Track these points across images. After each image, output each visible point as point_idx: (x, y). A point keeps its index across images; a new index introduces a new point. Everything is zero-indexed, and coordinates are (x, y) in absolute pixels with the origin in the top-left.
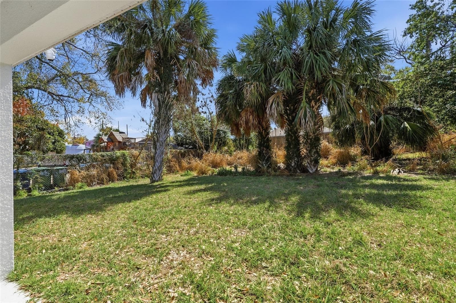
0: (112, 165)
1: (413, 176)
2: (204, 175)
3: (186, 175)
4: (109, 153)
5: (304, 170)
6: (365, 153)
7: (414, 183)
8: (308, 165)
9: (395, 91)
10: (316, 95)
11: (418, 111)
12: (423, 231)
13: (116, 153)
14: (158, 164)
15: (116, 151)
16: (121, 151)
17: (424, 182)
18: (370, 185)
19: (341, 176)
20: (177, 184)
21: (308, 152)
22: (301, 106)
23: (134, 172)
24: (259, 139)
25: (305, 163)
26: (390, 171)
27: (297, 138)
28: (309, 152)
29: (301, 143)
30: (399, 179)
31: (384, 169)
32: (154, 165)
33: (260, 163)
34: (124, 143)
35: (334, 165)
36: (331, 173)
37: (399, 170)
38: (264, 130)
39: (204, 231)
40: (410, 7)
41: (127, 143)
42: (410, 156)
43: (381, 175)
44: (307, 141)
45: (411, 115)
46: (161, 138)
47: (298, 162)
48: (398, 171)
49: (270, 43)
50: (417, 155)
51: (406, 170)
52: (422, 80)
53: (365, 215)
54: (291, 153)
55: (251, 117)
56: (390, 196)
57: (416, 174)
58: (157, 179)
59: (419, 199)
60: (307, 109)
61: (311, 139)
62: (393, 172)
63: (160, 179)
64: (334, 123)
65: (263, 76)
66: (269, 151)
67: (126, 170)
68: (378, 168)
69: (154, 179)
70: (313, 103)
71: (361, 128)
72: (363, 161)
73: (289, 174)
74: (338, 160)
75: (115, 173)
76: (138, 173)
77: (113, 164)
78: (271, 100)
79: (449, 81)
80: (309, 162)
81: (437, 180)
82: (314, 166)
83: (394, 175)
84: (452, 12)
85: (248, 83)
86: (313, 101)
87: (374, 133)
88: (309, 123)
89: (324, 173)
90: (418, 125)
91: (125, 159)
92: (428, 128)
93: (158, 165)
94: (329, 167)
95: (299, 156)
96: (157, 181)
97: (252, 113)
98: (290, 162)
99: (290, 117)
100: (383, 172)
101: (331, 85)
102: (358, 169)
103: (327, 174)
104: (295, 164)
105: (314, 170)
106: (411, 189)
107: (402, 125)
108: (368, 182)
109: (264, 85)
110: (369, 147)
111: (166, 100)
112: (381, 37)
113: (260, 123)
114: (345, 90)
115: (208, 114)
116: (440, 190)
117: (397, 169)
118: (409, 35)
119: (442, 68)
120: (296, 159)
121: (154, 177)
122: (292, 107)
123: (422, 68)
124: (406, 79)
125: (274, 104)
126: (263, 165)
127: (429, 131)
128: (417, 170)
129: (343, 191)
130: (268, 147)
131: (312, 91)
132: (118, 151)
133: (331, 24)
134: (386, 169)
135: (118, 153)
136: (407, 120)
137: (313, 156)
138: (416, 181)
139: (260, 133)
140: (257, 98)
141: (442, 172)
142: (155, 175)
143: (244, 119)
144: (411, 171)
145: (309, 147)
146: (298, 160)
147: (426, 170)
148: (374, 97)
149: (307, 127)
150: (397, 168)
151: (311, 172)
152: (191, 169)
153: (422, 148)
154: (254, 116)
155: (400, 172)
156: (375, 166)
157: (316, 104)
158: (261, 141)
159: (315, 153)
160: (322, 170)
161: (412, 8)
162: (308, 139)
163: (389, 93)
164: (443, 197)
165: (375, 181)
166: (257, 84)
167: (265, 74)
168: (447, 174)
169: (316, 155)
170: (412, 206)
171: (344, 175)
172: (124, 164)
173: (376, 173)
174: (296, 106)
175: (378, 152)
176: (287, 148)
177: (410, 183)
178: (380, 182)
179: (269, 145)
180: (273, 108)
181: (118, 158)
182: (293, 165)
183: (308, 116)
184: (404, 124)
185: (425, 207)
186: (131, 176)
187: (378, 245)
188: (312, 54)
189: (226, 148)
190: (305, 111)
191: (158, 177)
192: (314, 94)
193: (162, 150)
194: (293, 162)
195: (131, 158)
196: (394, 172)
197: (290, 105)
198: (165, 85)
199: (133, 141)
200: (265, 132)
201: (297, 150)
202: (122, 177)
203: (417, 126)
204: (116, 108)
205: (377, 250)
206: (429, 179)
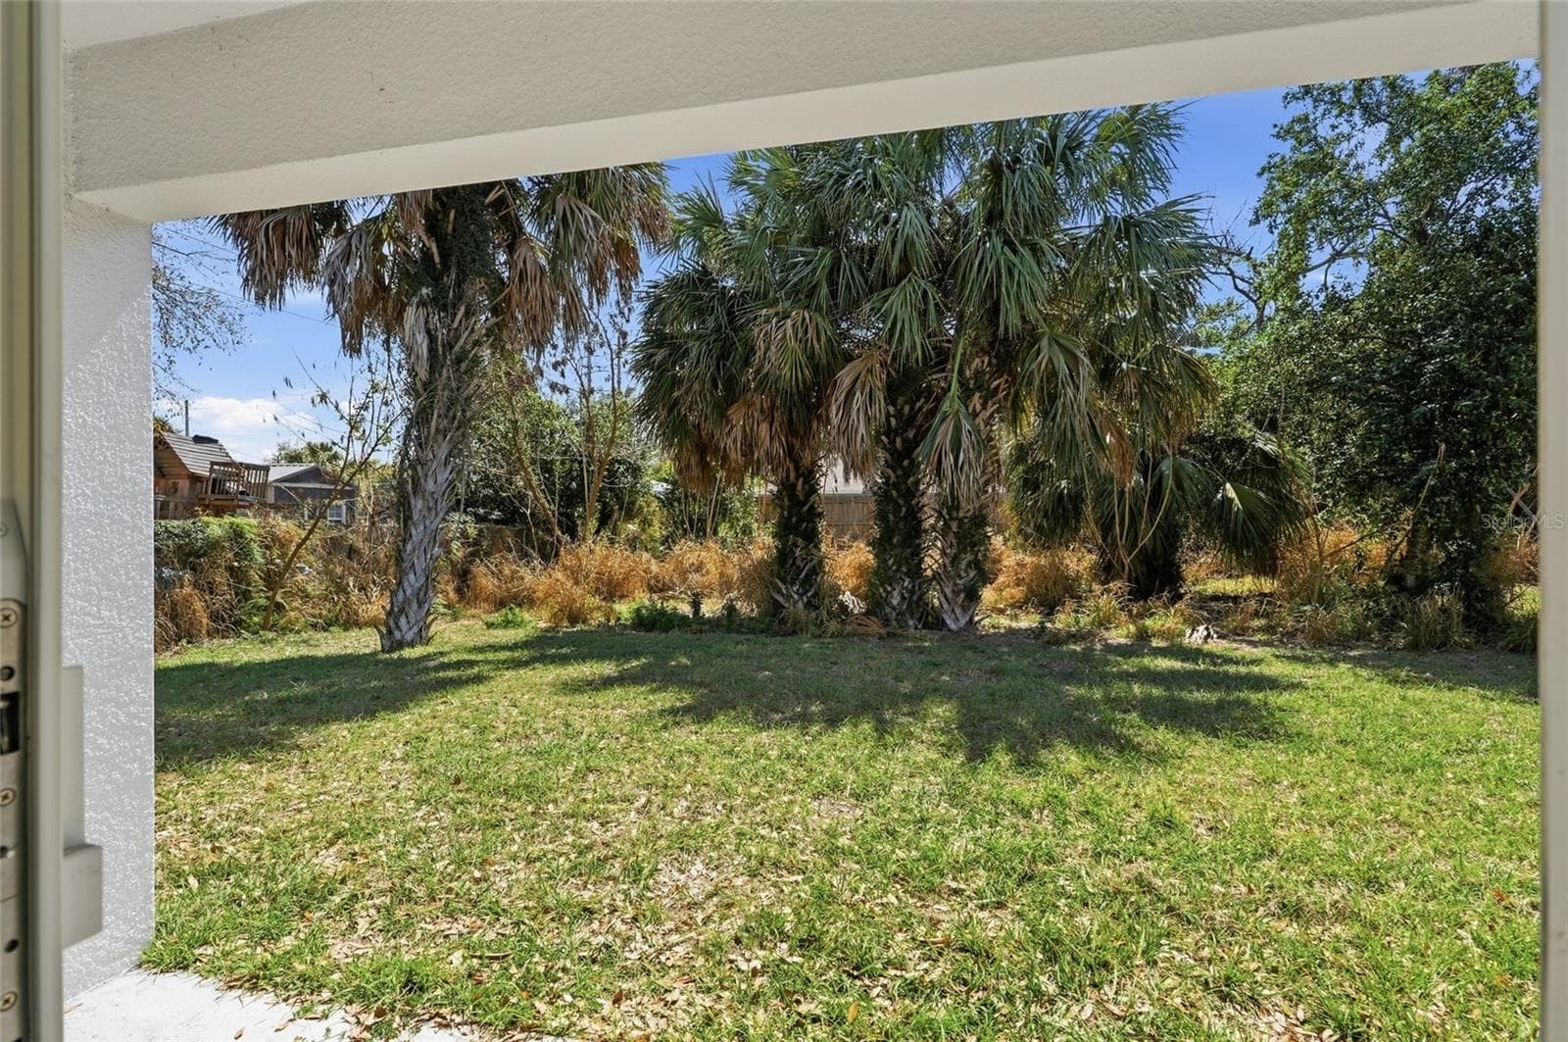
0: (188, 576)
1: (1246, 651)
2: (579, 627)
3: (507, 624)
4: (176, 523)
5: (933, 621)
6: (1106, 571)
7: (1256, 669)
8: (946, 606)
9: (1215, 387)
10: (987, 377)
11: (1264, 453)
12: (1303, 793)
13: (207, 524)
14: (412, 581)
15: (206, 519)
16: (227, 519)
17: (1277, 669)
18: (1139, 672)
19: (1048, 642)
20: (503, 655)
21: (947, 561)
22: (944, 409)
23: (279, 607)
24: (781, 507)
25: (934, 598)
26: (1182, 634)
27: (913, 516)
28: (952, 563)
29: (926, 531)
30: (1212, 657)
31: (1167, 625)
32: (400, 583)
33: (779, 591)
34: (217, 485)
35: (1021, 608)
36: (1011, 631)
37: (1207, 629)
38: (803, 475)
39: (719, 807)
40: (1275, 131)
41: (232, 486)
42: (1229, 586)
43: (1156, 643)
44: (947, 525)
45: (1245, 463)
46: (431, 483)
47: (912, 592)
48: (1205, 633)
49: (860, 182)
50: (1247, 584)
51: (1225, 632)
52: (1289, 364)
53: (1159, 758)
54: (891, 562)
55: (764, 426)
56: (1204, 706)
57: (1250, 643)
58: (409, 636)
59: (1278, 714)
60: (963, 421)
61: (960, 521)
62: (1191, 635)
63: (422, 638)
64: (1021, 468)
65: (824, 290)
66: (814, 551)
67: (246, 596)
68: (1149, 622)
69: (397, 635)
70: (976, 401)
71: (1102, 495)
72: (1105, 599)
73: (883, 631)
74: (1031, 591)
75: (198, 605)
76: (295, 610)
77: (193, 569)
78: (845, 377)
79: (1358, 377)
80: (949, 595)
81: (1306, 661)
82: (965, 609)
83: (1194, 646)
84: (1380, 168)
85: (772, 311)
86: (977, 395)
87: (1141, 513)
88: (966, 468)
89: (992, 631)
90: (1262, 495)
91: (244, 553)
92: (1285, 507)
93: (418, 585)
94: (1001, 612)
95: (916, 572)
96: (412, 645)
97: (769, 415)
98: (888, 593)
99: (898, 440)
100: (1162, 634)
101: (1045, 352)
102: (1093, 623)
103: (1002, 635)
104: (903, 598)
105: (963, 622)
106: (1252, 688)
107: (1218, 492)
108: (1129, 665)
109: (824, 324)
110: (1122, 553)
111: (458, 338)
112: (1193, 214)
113: (790, 451)
114: (1086, 374)
115: (574, 395)
116: (1322, 690)
117: (1201, 628)
118: (1267, 222)
119: (1345, 336)
120: (906, 584)
121: (398, 628)
122: (907, 408)
123: (1293, 331)
124: (1248, 357)
125: (858, 394)
126: (789, 597)
127: (1287, 513)
128: (1254, 630)
129: (1074, 691)
130: (811, 537)
131: (977, 360)
132: (211, 519)
133: (1063, 154)
134: (1173, 626)
135: (216, 527)
136: (1235, 478)
137: (963, 574)
138: (1253, 662)
139: (787, 488)
140: (796, 365)
141: (1318, 639)
142: (403, 621)
143: (737, 432)
144: (1240, 633)
145: (951, 546)
146: (914, 586)
147: (1278, 635)
148: (1158, 403)
149: (959, 482)
150: (1199, 623)
151: (953, 627)
152: (528, 601)
153: (1265, 565)
154: (776, 424)
155: (1208, 635)
156: (1141, 616)
157: (984, 406)
158: (790, 515)
159: (969, 565)
160: (986, 622)
161: (1278, 136)
162: (951, 519)
163: (1199, 394)
164: (1332, 710)
165: (1152, 661)
166: (804, 319)
167: (832, 283)
168: (1329, 645)
169: (972, 574)
170: (1266, 733)
171: (1057, 639)
172: (237, 575)
173: (1143, 636)
174: (918, 404)
175: (1144, 570)
176: (880, 546)
177: (1243, 670)
178: (1164, 664)
179: (815, 529)
180: (855, 407)
181: (214, 545)
182: (895, 602)
183: (964, 446)
184: (1224, 490)
185: (1298, 734)
186: (266, 619)
187: (1211, 829)
188: (999, 246)
189: (633, 527)
190: (958, 429)
191: (415, 629)
192: (983, 373)
193: (433, 527)
194: (896, 593)
195: (268, 547)
196: (1195, 635)
197: (900, 400)
198: (459, 284)
199: (253, 478)
200: (804, 484)
201: (912, 555)
202: (227, 624)
203: (1260, 498)
204: (210, 342)
205: (1207, 839)
206: (1288, 658)
